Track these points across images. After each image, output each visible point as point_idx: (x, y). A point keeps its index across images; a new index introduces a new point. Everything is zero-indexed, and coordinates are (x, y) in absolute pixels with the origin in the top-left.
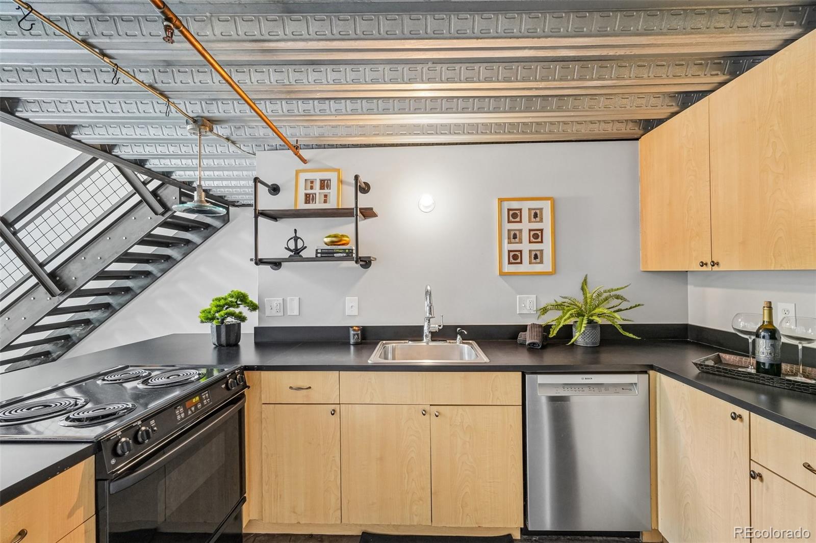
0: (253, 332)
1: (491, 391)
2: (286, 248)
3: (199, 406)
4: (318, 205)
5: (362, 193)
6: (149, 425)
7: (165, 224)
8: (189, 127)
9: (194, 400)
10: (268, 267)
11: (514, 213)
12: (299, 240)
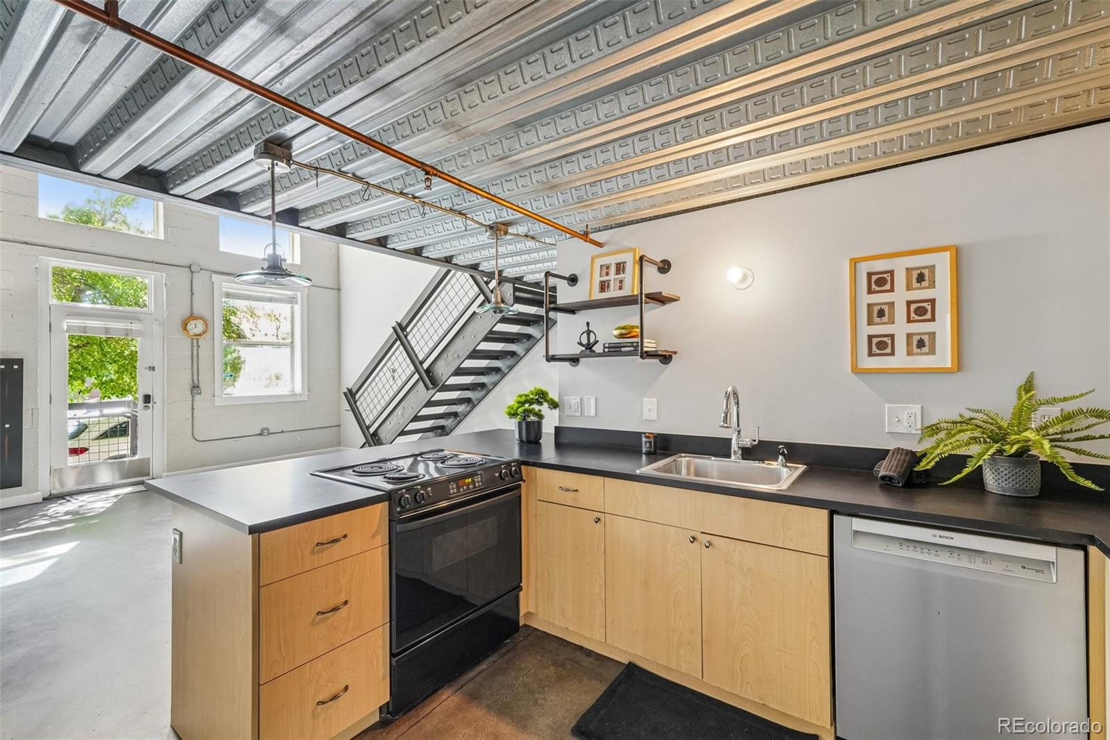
0: (554, 432)
1: (781, 529)
2: (578, 343)
3: (471, 486)
4: (613, 293)
5: (662, 273)
6: (426, 490)
7: (504, 320)
8: (488, 234)
9: (467, 481)
10: (567, 364)
11: (879, 278)
12: (592, 335)
